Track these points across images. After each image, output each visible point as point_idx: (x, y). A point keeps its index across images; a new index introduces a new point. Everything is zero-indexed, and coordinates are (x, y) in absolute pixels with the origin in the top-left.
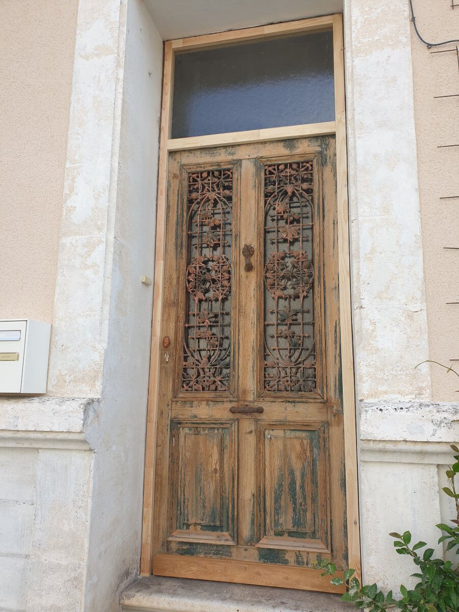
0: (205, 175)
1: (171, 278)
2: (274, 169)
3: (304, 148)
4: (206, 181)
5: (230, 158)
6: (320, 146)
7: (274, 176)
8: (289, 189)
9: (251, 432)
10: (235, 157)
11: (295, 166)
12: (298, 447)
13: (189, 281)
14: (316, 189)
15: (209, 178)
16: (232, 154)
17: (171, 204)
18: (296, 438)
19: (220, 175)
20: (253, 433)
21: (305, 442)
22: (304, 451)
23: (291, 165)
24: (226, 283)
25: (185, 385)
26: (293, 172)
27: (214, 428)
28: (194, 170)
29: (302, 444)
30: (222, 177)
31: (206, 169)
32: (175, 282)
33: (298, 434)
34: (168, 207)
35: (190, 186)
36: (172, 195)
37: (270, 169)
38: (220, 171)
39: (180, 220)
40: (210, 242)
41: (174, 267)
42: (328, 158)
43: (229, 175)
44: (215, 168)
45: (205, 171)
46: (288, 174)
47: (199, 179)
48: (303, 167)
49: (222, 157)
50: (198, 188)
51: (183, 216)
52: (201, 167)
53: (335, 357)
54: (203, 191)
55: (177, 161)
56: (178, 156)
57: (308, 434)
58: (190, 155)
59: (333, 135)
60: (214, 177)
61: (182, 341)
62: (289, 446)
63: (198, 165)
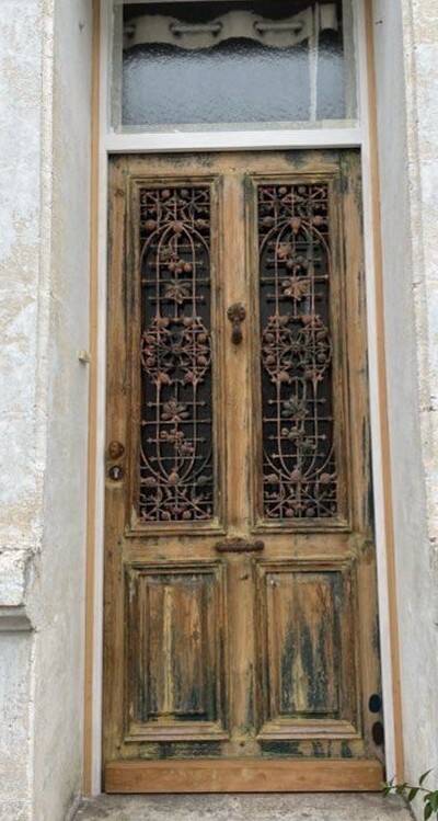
0: (166, 193)
1: (116, 348)
2: (272, 193)
3: (315, 167)
4: (168, 203)
5: (205, 171)
6: (339, 163)
7: (271, 202)
8: (295, 222)
9: (246, 578)
10: (212, 170)
11: (301, 190)
12: (314, 595)
13: (146, 356)
14: (332, 226)
15: (174, 199)
16: (209, 165)
17: (114, 236)
18: (312, 583)
19: (190, 195)
20: (250, 579)
21: (324, 588)
22: (323, 600)
23: (296, 187)
24: (202, 359)
25: (144, 513)
26: (300, 199)
27: (192, 574)
28: (149, 186)
29: (319, 592)
30: (194, 199)
31: (169, 185)
32: (123, 357)
33: (314, 577)
34: (110, 240)
35: (142, 209)
36: (115, 223)
37: (266, 191)
38: (189, 190)
39: (129, 262)
40: (178, 298)
41: (122, 334)
42: (350, 183)
43: (204, 196)
44: (183, 185)
45: (167, 188)
46: (293, 201)
47: (157, 200)
48: (313, 192)
49: (193, 169)
50: (155, 213)
51: (134, 256)
52: (160, 182)
53: (364, 468)
54: (163, 218)
55: (121, 169)
56: (123, 163)
57: (326, 576)
59: (356, 150)
60: (181, 198)
61: (138, 447)
62: (301, 596)
63: (156, 178)
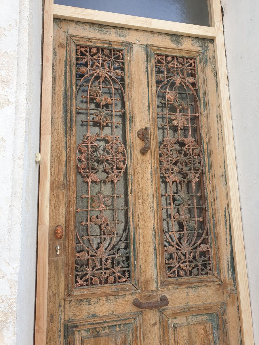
0: (94, 51)
1: (58, 155)
2: (163, 59)
3: (188, 45)
4: (96, 57)
5: (121, 39)
6: (202, 47)
7: (163, 65)
8: (178, 80)
9: (155, 324)
10: (126, 40)
11: (181, 60)
12: (202, 332)
13: (80, 161)
15: (100, 55)
16: (123, 36)
17: (57, 74)
18: (199, 323)
19: (110, 54)
20: (158, 325)
21: (207, 326)
22: (207, 335)
23: (177, 57)
24: (121, 165)
25: (79, 280)
26: (180, 66)
27: (116, 325)
28: (83, 43)
29: (205, 329)
30: (113, 57)
31: (96, 45)
32: (64, 161)
33: (199, 318)
34: (54, 77)
35: (78, 59)
36: (58, 65)
37: (159, 58)
38: (110, 50)
39: (69, 93)
40: (104, 121)
41: (63, 144)
42: (208, 59)
43: (119, 56)
44: (106, 46)
45: (96, 47)
46: (176, 66)
47: (88, 54)
48: (187, 62)
49: (112, 36)
50: (86, 62)
51: (72, 89)
52: (91, 42)
53: (227, 240)
54: (92, 66)
55: (63, 30)
56: (64, 25)
57: (208, 317)
58: (77, 26)
59: (212, 40)
60: (104, 55)
62: (193, 335)
63: (88, 39)
